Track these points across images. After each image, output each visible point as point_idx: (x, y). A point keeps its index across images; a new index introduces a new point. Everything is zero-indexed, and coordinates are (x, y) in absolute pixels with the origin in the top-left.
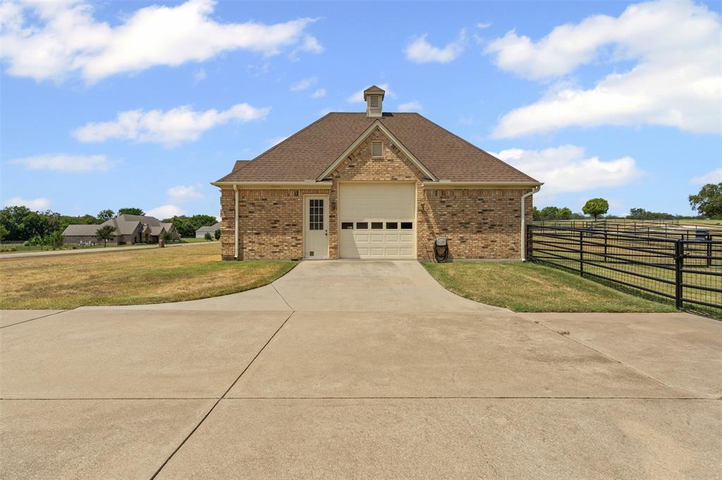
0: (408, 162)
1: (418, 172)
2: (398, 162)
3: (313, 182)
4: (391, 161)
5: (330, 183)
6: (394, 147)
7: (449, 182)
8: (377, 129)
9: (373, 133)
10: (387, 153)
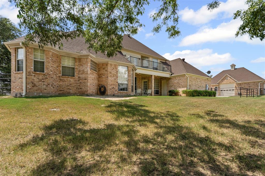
0: (233, 79)
1: (235, 81)
2: (231, 80)
3: (215, 84)
4: (230, 80)
5: (218, 84)
6: (230, 77)
7: (241, 82)
8: (227, 75)
9: (226, 76)
10: (229, 78)
